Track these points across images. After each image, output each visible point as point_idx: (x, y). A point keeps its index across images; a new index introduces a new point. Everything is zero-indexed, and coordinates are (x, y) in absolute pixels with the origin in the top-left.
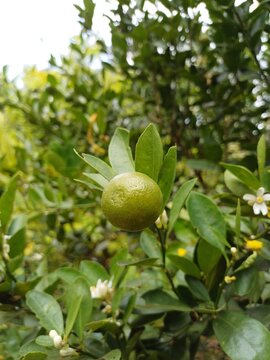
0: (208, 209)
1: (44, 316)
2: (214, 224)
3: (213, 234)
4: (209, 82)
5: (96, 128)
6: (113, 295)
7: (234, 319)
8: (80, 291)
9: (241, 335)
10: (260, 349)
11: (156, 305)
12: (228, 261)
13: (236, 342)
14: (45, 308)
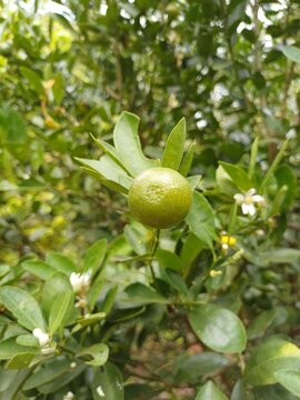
0: (199, 206)
1: (21, 314)
2: (204, 221)
3: (202, 230)
4: (179, 63)
5: (51, 97)
6: (87, 289)
7: (207, 310)
8: (58, 285)
9: (215, 324)
10: (233, 335)
11: (138, 298)
12: (215, 256)
13: (210, 330)
14: (21, 306)
